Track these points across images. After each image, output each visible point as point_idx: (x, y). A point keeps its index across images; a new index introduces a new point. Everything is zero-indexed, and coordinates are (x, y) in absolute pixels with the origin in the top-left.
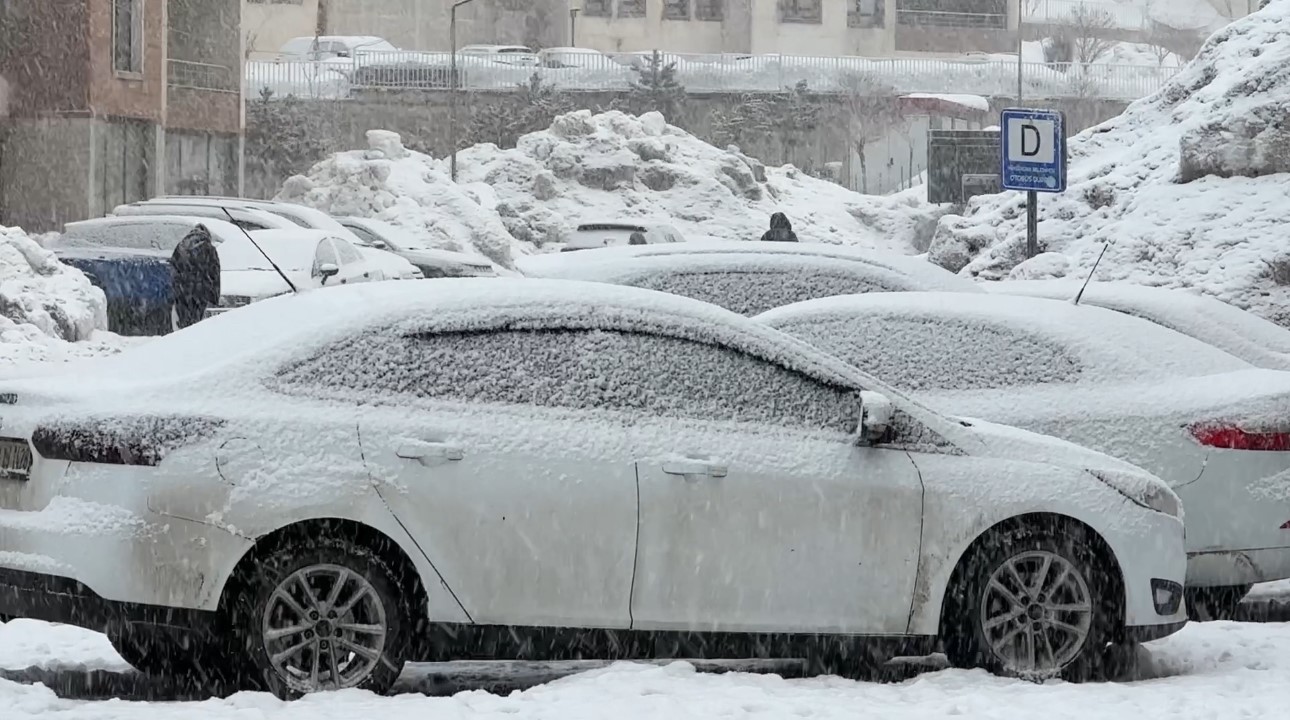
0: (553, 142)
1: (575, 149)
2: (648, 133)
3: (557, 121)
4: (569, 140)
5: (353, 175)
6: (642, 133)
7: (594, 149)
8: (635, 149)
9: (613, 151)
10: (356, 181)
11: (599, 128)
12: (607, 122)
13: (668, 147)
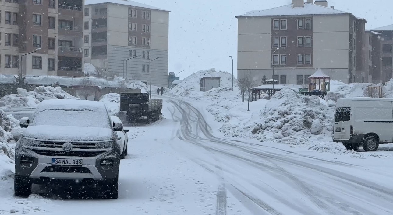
0: (36, 94)
1: (42, 96)
2: (58, 92)
3: (37, 89)
4: (40, 93)
5: (19, 101)
6: (56, 92)
7: (47, 96)
8: (56, 96)
9: (52, 97)
10: (19, 103)
11: (47, 91)
12: (48, 89)
13: (64, 96)
